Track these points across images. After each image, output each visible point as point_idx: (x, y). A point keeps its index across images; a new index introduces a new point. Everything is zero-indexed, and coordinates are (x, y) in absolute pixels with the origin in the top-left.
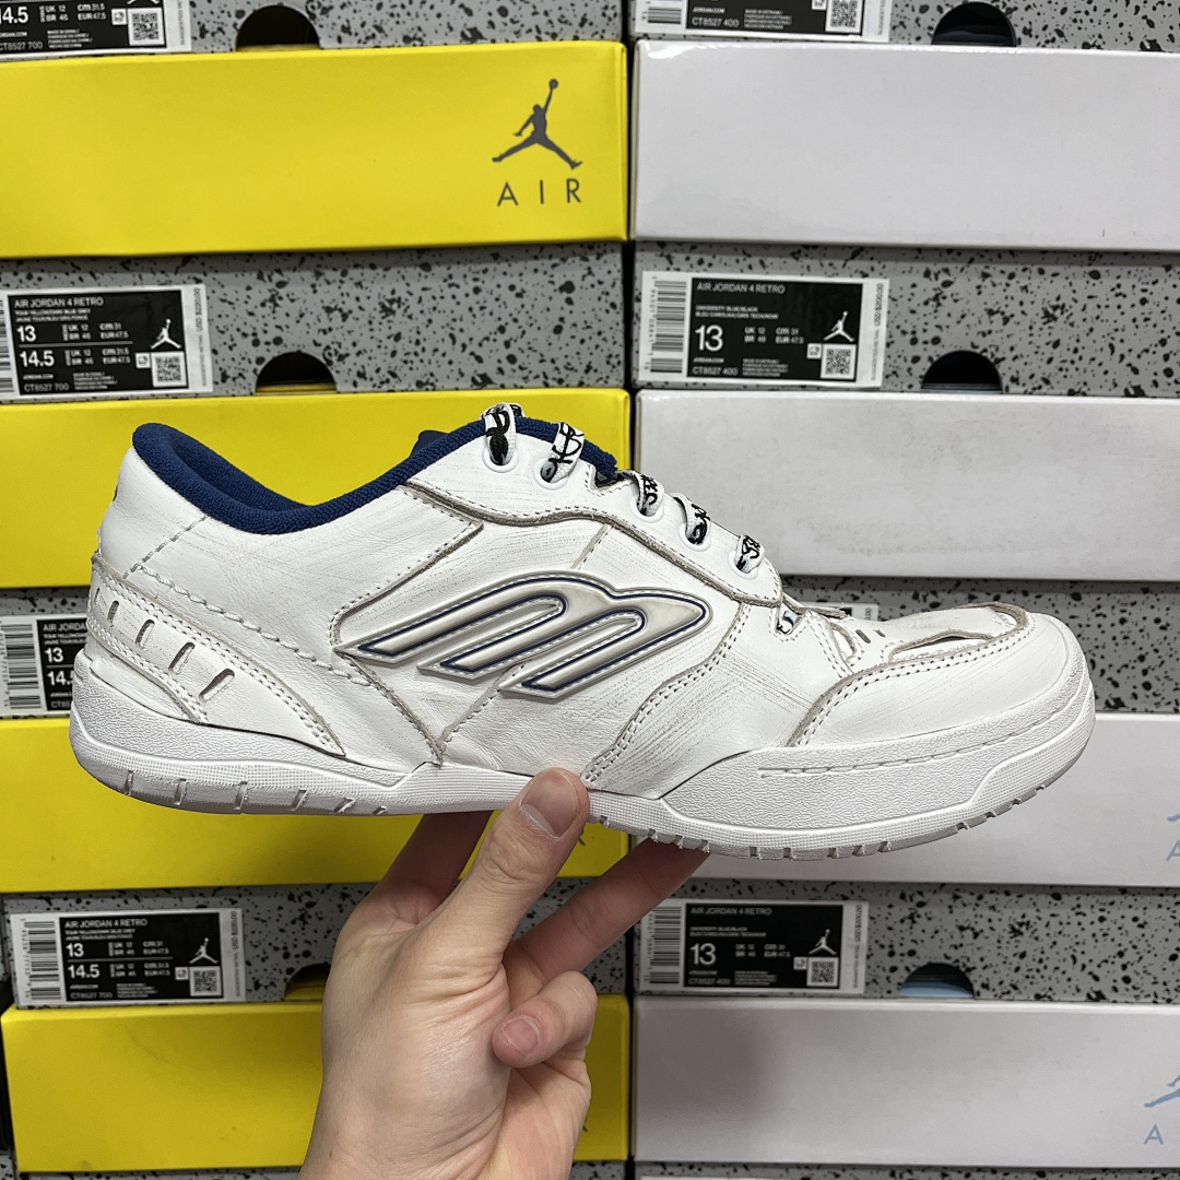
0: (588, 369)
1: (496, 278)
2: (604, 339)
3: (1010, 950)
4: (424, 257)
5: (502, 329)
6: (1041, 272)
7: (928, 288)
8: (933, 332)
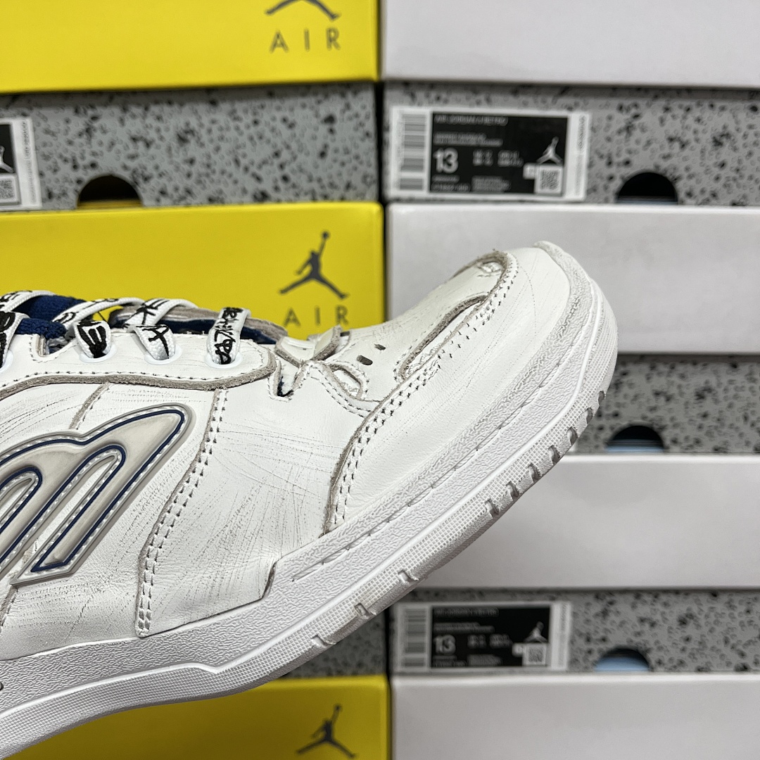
0: (348, 186)
1: (272, 112)
2: (361, 163)
3: (678, 635)
4: (211, 94)
5: (277, 154)
6: (712, 106)
7: (621, 119)
8: (624, 156)
